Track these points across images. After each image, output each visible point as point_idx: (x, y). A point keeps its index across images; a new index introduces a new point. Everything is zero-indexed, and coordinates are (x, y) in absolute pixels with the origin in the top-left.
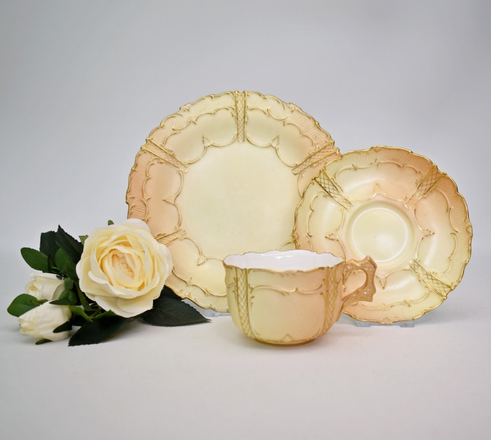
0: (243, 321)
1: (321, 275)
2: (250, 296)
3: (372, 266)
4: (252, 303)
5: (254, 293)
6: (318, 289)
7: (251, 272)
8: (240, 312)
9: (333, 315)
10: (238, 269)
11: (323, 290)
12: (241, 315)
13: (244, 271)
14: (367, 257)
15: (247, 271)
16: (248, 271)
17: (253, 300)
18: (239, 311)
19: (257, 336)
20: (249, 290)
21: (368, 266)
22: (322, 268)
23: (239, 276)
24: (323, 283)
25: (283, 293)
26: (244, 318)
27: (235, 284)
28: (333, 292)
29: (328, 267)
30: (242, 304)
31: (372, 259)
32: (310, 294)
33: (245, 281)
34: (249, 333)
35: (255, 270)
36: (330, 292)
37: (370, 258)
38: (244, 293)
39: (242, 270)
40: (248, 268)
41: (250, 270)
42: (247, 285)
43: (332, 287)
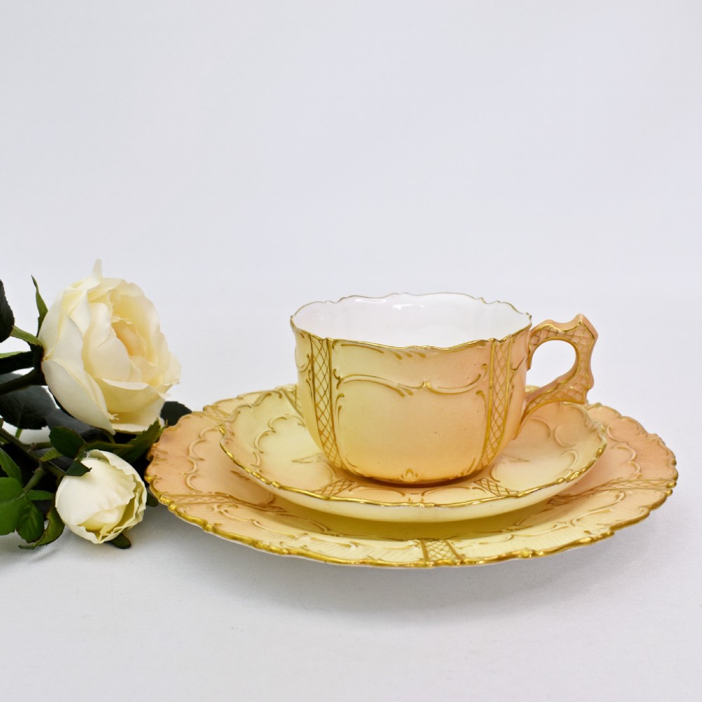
0: (324, 439)
1: (479, 357)
2: (336, 393)
3: (587, 335)
4: (340, 408)
5: (344, 389)
6: (472, 384)
7: (338, 347)
8: (319, 422)
9: (503, 433)
10: (313, 339)
11: (483, 386)
12: (322, 428)
13: (325, 342)
14: (578, 317)
15: (329, 345)
16: (331, 344)
17: (340, 402)
18: (318, 419)
19: (350, 468)
20: (335, 382)
21: (578, 333)
22: (482, 343)
23: (316, 352)
24: (482, 372)
25: (399, 392)
26: (326, 433)
27: (310, 368)
28: (504, 388)
29: (495, 340)
30: (322, 406)
31: (587, 321)
32: (457, 394)
33: (327, 362)
34: (336, 462)
35: (346, 344)
36: (498, 388)
37: (585, 319)
38: (325, 385)
39: (320, 340)
40: (332, 337)
41: (336, 341)
42: (332, 372)
43: (501, 380)
